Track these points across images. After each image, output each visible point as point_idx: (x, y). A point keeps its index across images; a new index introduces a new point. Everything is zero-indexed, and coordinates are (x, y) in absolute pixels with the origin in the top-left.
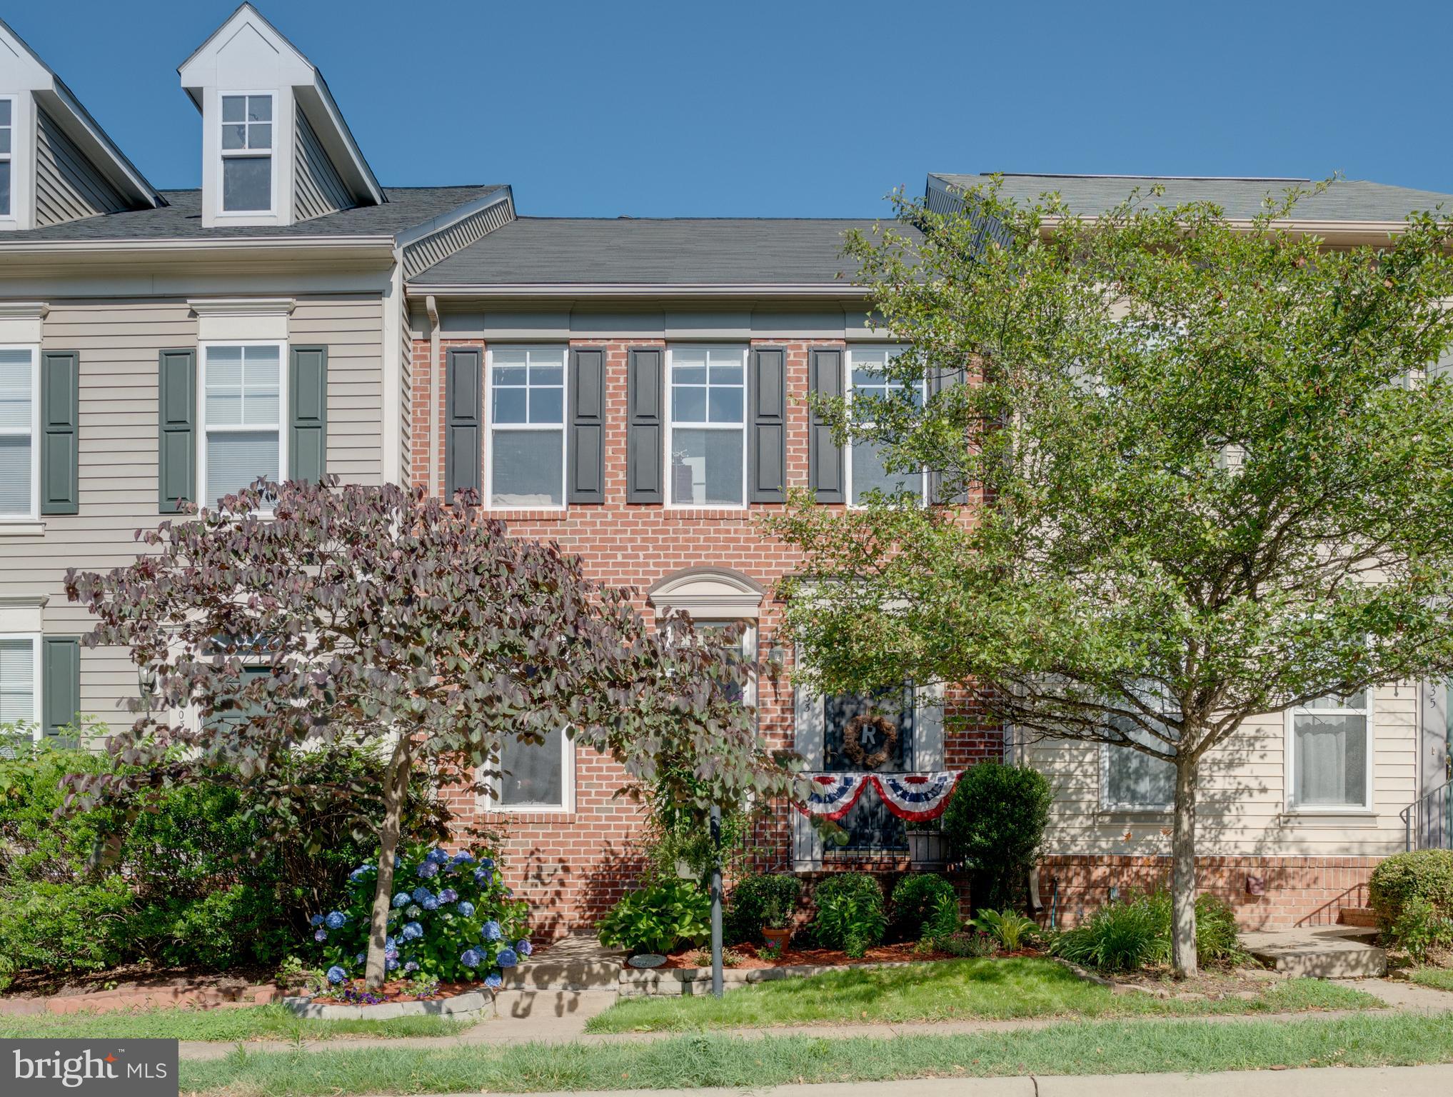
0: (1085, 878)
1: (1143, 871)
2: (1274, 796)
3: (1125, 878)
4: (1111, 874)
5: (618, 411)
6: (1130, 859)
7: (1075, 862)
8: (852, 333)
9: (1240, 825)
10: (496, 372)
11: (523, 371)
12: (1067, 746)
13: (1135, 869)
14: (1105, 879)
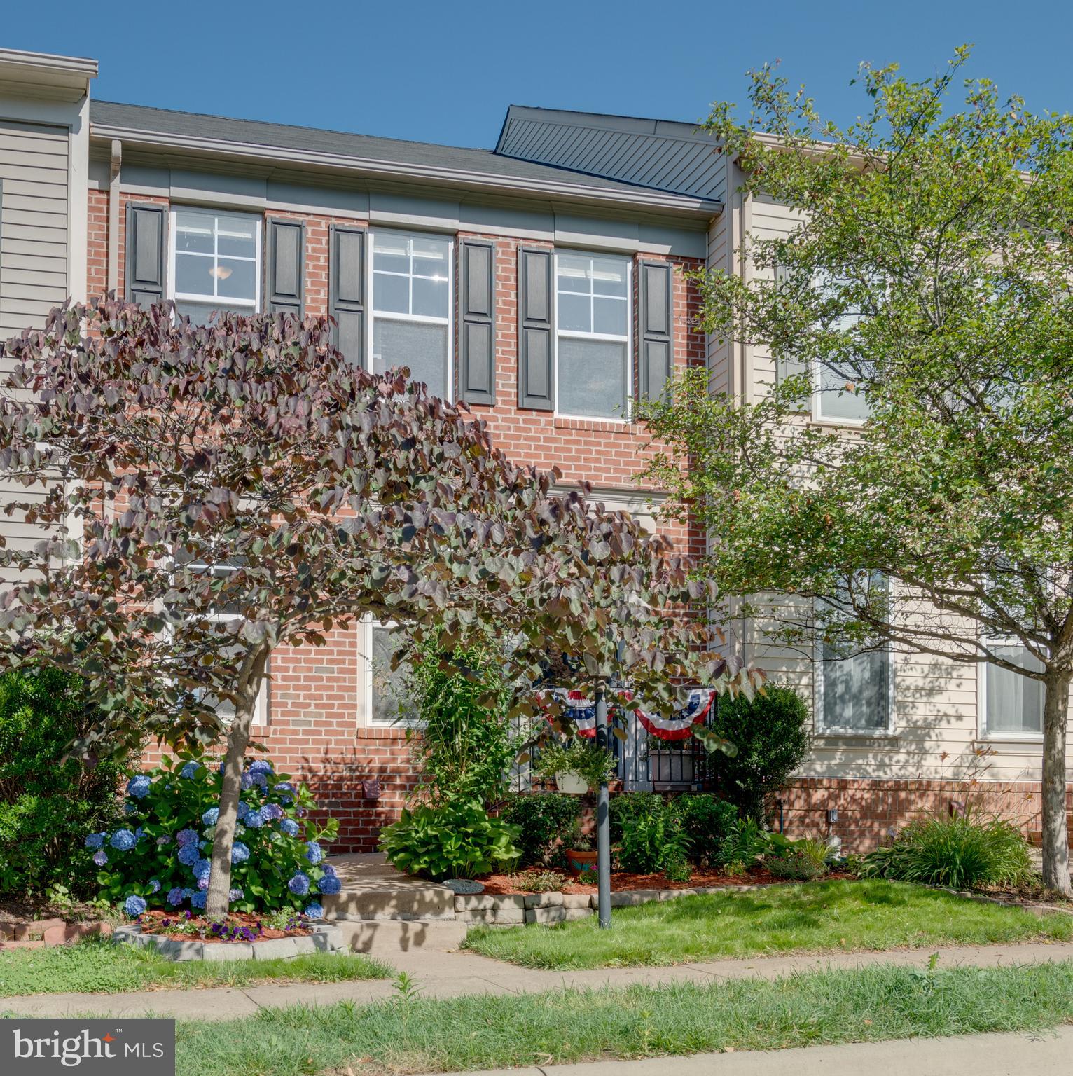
0: (806, 801)
1: (858, 795)
2: (969, 723)
3: (842, 802)
4: (829, 797)
5: (318, 292)
6: (846, 782)
7: (798, 785)
8: (563, 236)
9: (940, 751)
10: (180, 236)
11: (210, 239)
12: (784, 669)
13: (851, 792)
14: (824, 802)
